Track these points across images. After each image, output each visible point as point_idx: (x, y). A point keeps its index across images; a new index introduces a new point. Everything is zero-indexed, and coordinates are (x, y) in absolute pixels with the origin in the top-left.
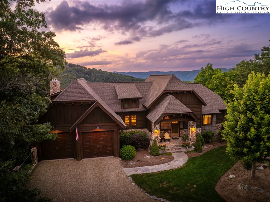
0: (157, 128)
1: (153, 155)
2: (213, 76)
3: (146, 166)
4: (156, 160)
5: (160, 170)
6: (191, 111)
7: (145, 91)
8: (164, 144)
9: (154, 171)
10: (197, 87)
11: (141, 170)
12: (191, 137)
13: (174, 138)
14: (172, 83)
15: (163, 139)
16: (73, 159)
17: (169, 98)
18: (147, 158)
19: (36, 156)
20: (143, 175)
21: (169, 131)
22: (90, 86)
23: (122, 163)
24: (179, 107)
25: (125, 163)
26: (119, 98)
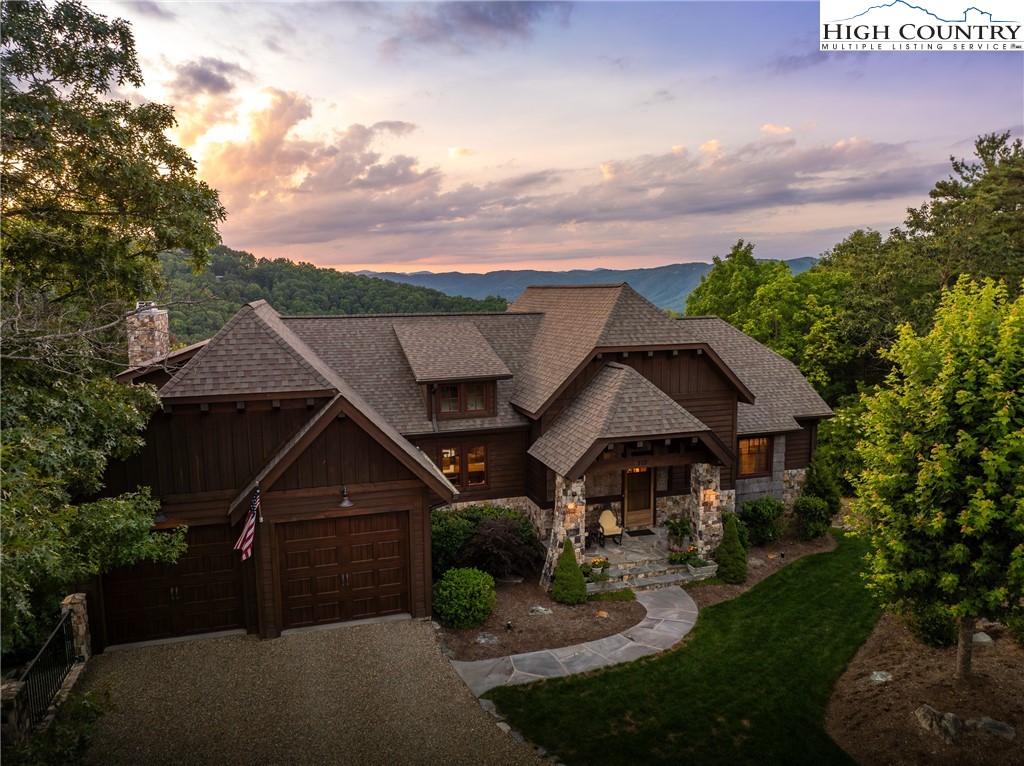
0: (574, 495)
1: (561, 602)
2: (760, 291)
3: (541, 648)
4: (579, 624)
5: (598, 664)
6: (705, 427)
7: (516, 349)
8: (599, 556)
9: (579, 669)
10: (708, 330)
11: (524, 668)
12: (701, 527)
13: (635, 529)
14: (626, 317)
15: (595, 538)
16: (242, 632)
17: (619, 377)
18: (543, 615)
19: (82, 629)
20: (536, 686)
21: (617, 505)
22: (295, 332)
23: (446, 641)
24: (660, 412)
25: (455, 642)
26: (419, 377)
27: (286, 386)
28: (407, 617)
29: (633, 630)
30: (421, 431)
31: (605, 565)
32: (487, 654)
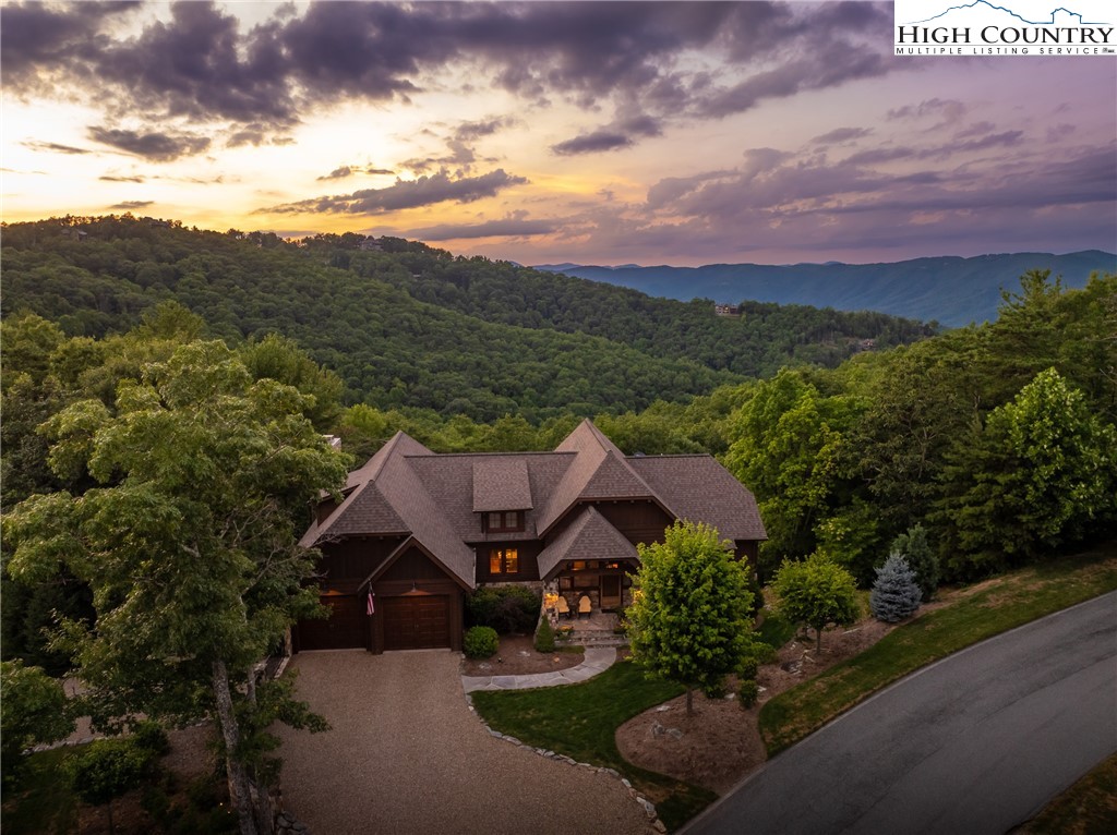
0: (551, 589)
1: (538, 650)
3: (511, 674)
4: (540, 663)
5: (534, 686)
8: (575, 624)
9: (525, 686)
11: (495, 683)
13: (608, 608)
14: (603, 476)
15: (573, 614)
16: (364, 650)
18: (523, 657)
19: (289, 641)
20: (496, 692)
21: (596, 592)
22: (412, 467)
23: (465, 665)
25: (469, 666)
26: (477, 507)
27: (386, 530)
28: (449, 650)
29: (568, 671)
30: (476, 540)
32: (483, 674)
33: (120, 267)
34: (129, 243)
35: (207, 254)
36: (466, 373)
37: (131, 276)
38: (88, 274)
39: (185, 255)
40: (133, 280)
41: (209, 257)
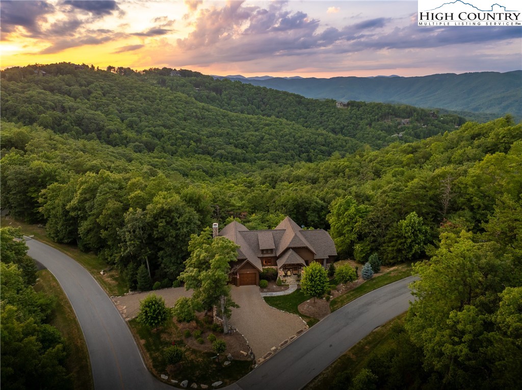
0: (281, 270)
1: (278, 286)
3: (272, 292)
4: (279, 289)
6: (302, 263)
8: (286, 278)
13: (295, 273)
15: (286, 275)
17: (291, 251)
18: (274, 287)
22: (241, 235)
24: (295, 260)
25: (261, 290)
26: (260, 249)
27: (241, 258)
28: (256, 286)
29: (285, 291)
30: (260, 256)
31: (286, 280)
33: (63, 89)
34: (66, 77)
35: (102, 82)
36: (222, 138)
37: (69, 94)
38: (50, 93)
39: (92, 83)
40: (69, 95)
41: (103, 83)
